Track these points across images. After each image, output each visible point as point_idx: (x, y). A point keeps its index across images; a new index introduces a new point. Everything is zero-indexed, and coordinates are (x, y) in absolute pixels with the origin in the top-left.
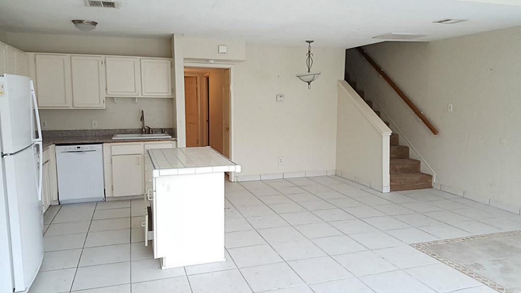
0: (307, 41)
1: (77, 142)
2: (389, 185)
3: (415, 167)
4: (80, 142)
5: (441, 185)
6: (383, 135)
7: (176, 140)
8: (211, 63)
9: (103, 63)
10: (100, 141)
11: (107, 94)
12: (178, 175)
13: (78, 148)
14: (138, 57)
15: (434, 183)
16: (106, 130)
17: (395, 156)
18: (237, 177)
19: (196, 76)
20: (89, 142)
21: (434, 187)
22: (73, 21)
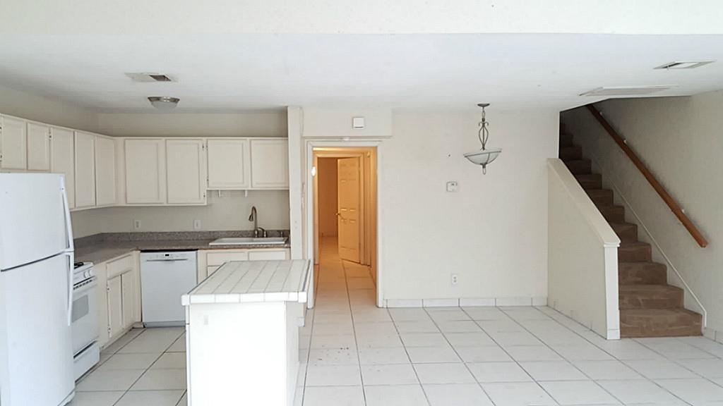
0: (479, 105)
1: (165, 248)
2: (618, 327)
3: (674, 299)
4: (169, 248)
5: (716, 332)
6: (605, 246)
7: (290, 248)
8: (345, 141)
9: (205, 146)
10: (194, 248)
11: (208, 187)
12: (215, 303)
13: (166, 255)
14: (248, 138)
15: (705, 328)
16: (210, 232)
17: (640, 279)
18: (387, 300)
19: (358, 155)
20: (179, 248)
21: (705, 335)
22: (149, 98)
